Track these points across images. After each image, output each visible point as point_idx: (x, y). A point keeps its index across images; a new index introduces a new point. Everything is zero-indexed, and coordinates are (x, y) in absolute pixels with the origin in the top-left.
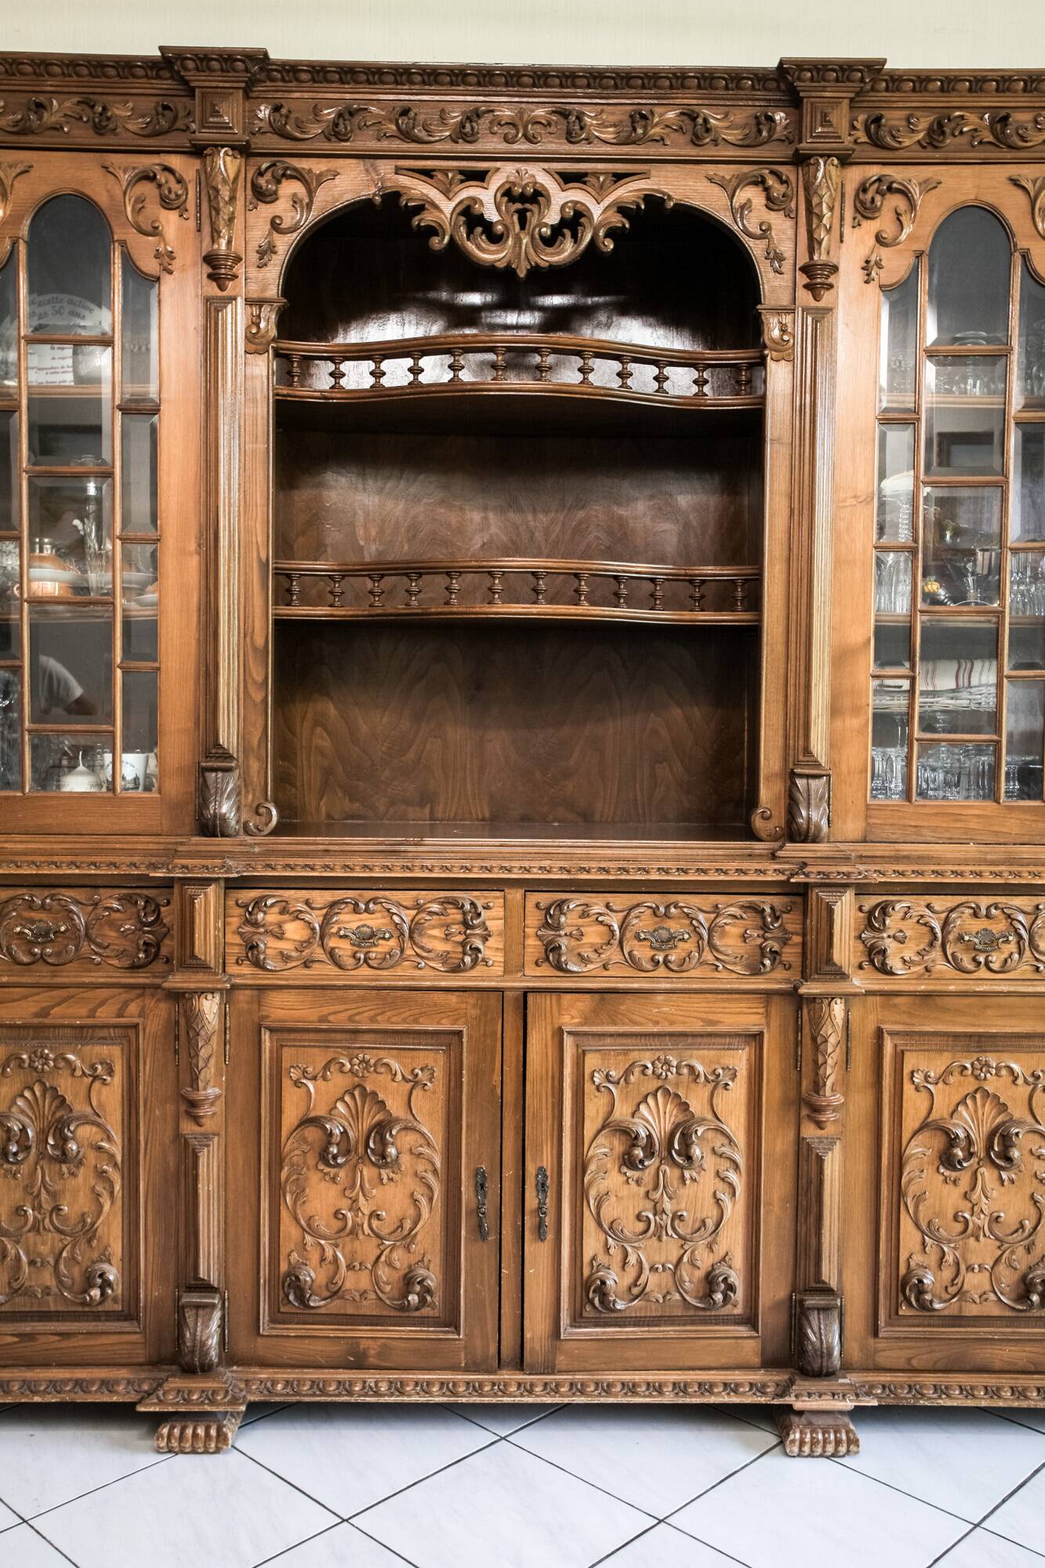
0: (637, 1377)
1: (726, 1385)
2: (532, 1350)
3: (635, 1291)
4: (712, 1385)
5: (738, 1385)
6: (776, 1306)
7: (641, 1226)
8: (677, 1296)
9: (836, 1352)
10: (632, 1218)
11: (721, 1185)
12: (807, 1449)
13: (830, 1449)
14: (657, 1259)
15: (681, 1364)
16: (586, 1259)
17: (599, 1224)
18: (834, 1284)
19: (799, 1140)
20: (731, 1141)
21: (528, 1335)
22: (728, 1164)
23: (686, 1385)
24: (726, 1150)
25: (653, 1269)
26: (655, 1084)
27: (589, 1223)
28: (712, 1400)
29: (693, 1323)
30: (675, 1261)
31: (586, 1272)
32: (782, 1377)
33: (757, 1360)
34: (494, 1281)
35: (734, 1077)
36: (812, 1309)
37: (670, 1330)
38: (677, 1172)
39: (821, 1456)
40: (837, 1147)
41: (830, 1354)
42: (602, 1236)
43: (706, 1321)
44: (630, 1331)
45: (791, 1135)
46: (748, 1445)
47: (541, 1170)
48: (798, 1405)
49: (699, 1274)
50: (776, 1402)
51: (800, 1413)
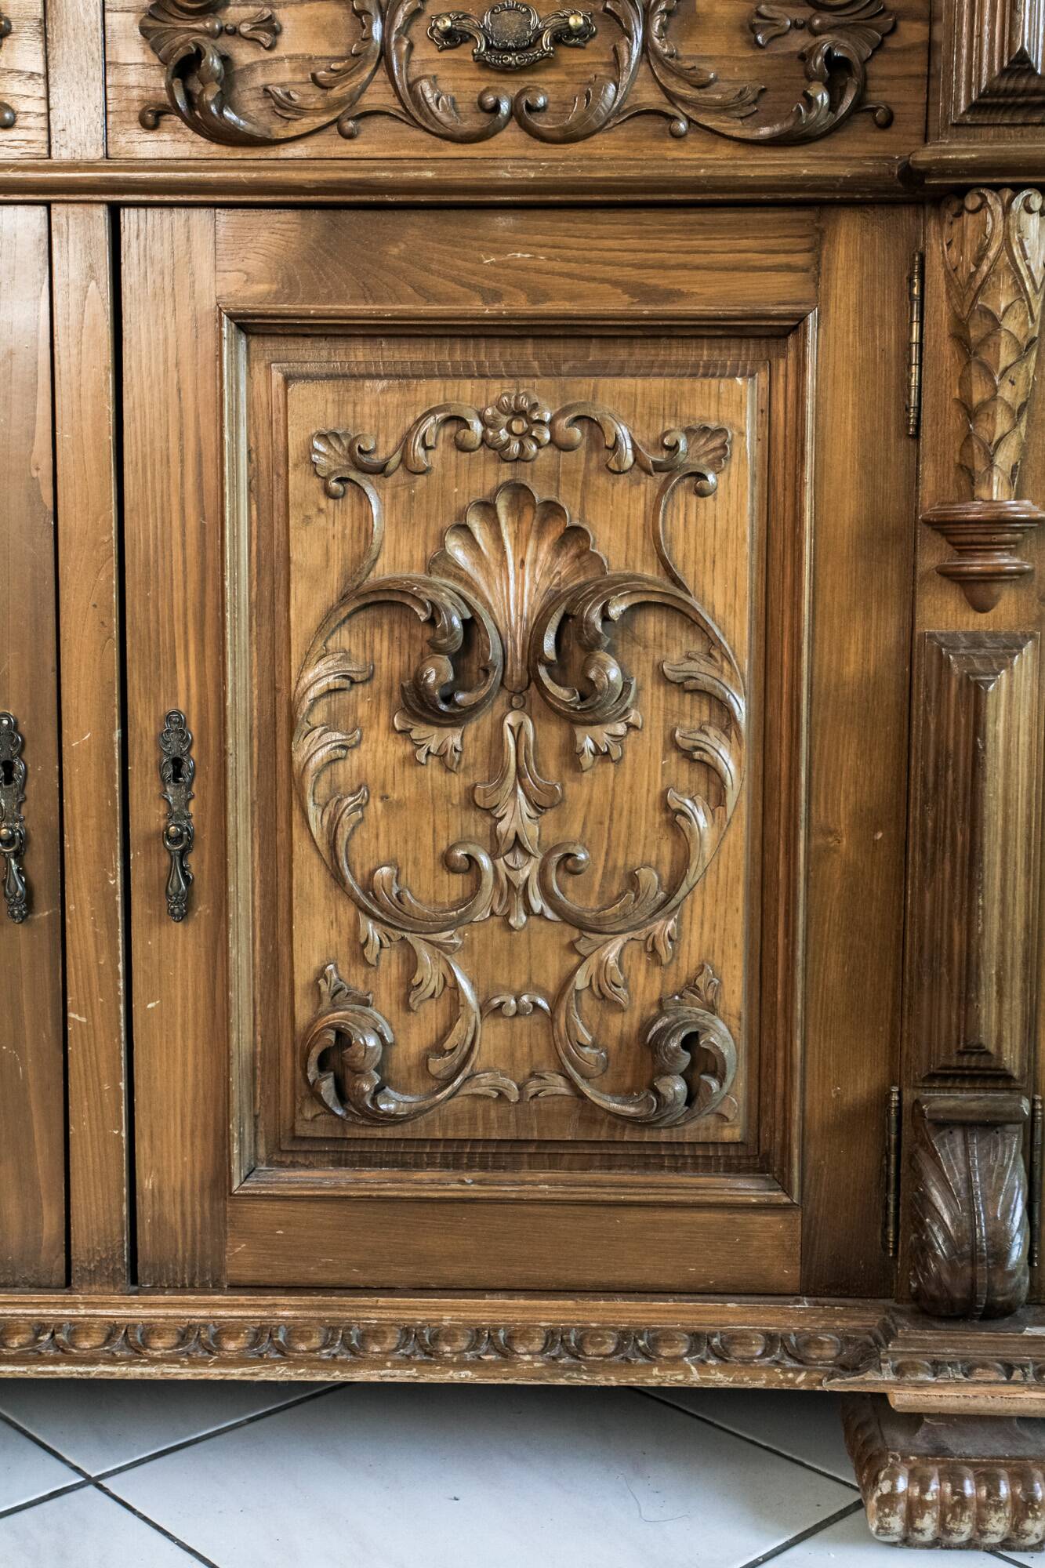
0: (448, 1312)
1: (698, 1339)
2: (159, 1222)
3: (437, 1065)
4: (659, 1337)
5: (733, 1338)
6: (848, 1122)
7: (455, 886)
8: (560, 1086)
9: (1017, 1253)
10: (429, 861)
11: (684, 774)
12: (928, 1523)
13: (998, 1525)
14: (502, 978)
15: (571, 1275)
16: (303, 976)
17: (336, 877)
18: (1011, 1059)
19: (911, 644)
20: (711, 642)
21: (147, 1183)
22: (702, 711)
23: (586, 1335)
24: (703, 672)
25: (491, 1010)
26: (489, 476)
27: (309, 875)
28: (656, 1377)
29: (609, 1163)
30: (552, 987)
31: (303, 1012)
32: (861, 1318)
33: (788, 1273)
34: (49, 1034)
35: (721, 458)
36: (945, 1124)
37: (542, 1183)
38: (555, 734)
39: (971, 1545)
40: (1025, 660)
41: (1000, 1255)
42: (347, 912)
43: (649, 1158)
44: (428, 1182)
45: (889, 630)
46: (762, 1508)
47: (175, 722)
48: (902, 1398)
49: (621, 1025)
50: (837, 1385)
51: (913, 1420)
